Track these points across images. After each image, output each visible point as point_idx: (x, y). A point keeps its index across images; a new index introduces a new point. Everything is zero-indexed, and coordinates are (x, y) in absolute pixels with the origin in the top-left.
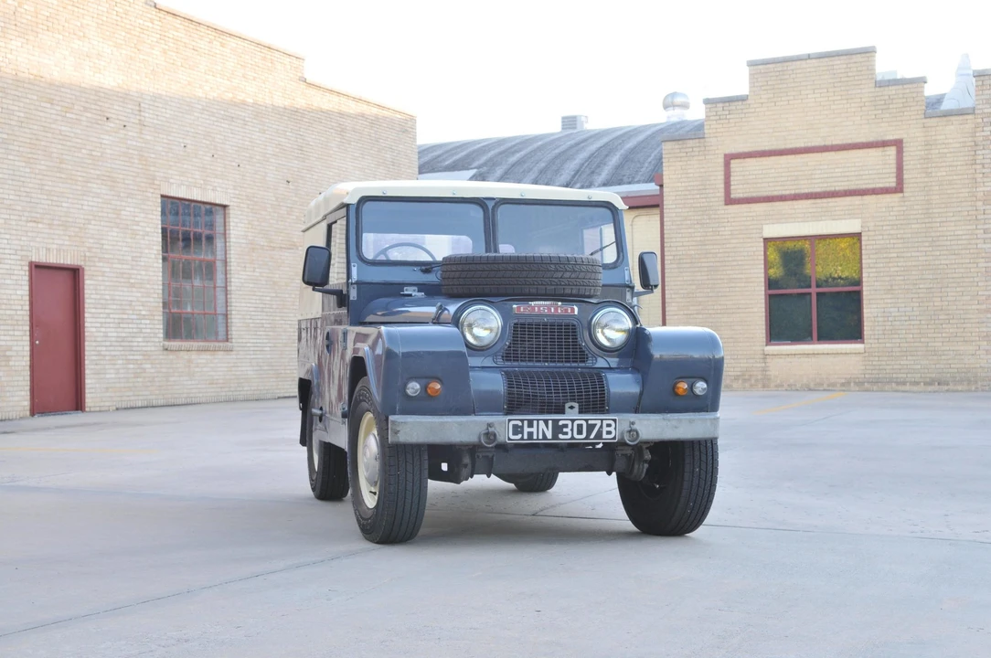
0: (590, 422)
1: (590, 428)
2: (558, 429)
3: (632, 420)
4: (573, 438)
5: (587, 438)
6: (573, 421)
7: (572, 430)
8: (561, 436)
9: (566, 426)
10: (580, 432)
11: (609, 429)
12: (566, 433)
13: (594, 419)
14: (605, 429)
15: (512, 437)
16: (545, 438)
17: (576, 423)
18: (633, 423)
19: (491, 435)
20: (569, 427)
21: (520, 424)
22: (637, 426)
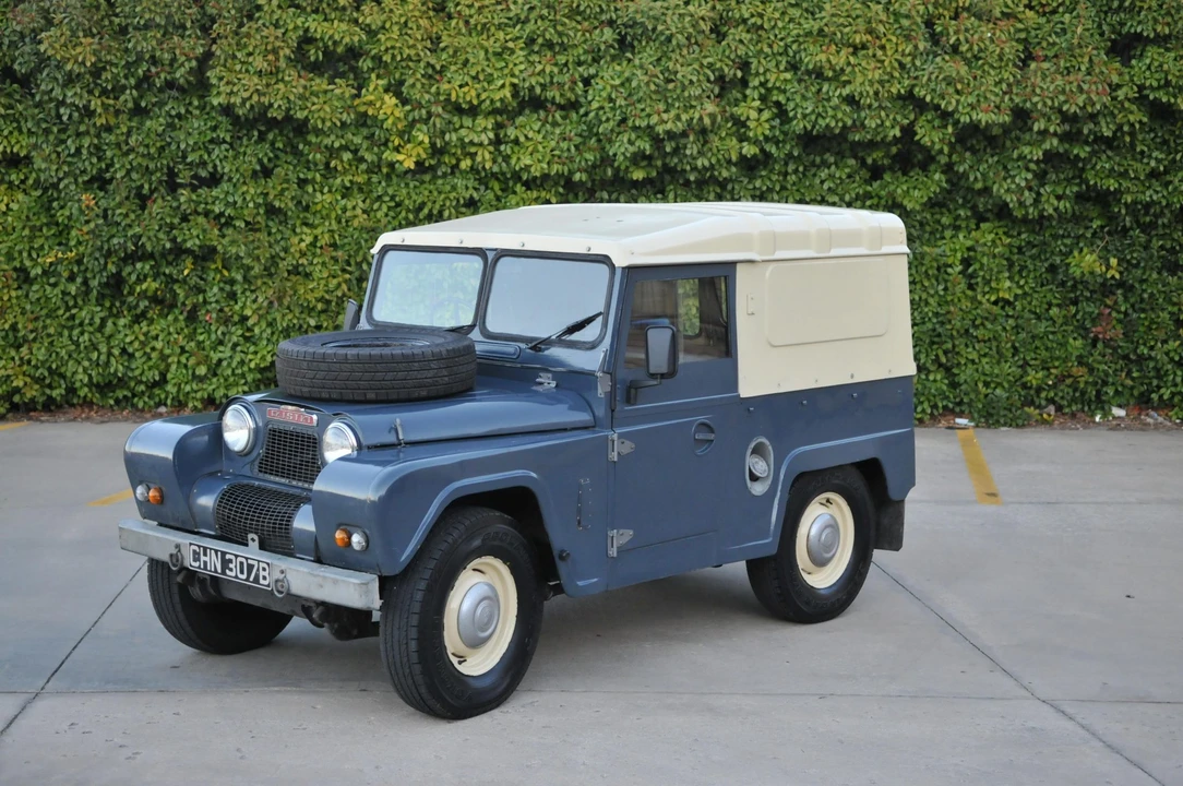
0: (250, 562)
1: (249, 568)
2: (225, 563)
3: (283, 568)
4: (236, 577)
5: (248, 579)
6: (237, 556)
7: (236, 567)
8: (227, 572)
10: (242, 572)
12: (231, 570)
15: (193, 564)
16: (216, 571)
17: (239, 559)
18: (282, 572)
19: (175, 557)
20: (234, 563)
21: (197, 550)
22: (287, 576)
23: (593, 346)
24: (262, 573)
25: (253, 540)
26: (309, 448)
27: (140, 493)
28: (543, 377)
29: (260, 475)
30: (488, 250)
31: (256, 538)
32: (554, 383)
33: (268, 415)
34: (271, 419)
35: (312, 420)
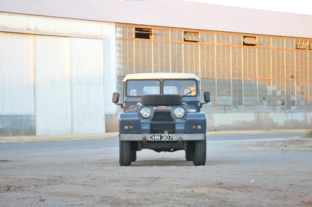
0: (170, 136)
2: (161, 137)
3: (180, 135)
4: (165, 140)
5: (169, 139)
6: (165, 135)
7: (165, 138)
8: (162, 139)
9: (163, 137)
10: (167, 138)
12: (164, 138)
15: (150, 139)
16: (158, 139)
17: (166, 136)
18: (181, 136)
19: (144, 139)
20: (164, 137)
21: (152, 136)
22: (182, 137)
24: (173, 137)
25: (166, 132)
26: (168, 114)
27: (126, 127)
28: (184, 103)
29: (153, 122)
30: (161, 79)
31: (167, 132)
32: (187, 104)
33: (154, 109)
34: (156, 110)
35: (170, 108)
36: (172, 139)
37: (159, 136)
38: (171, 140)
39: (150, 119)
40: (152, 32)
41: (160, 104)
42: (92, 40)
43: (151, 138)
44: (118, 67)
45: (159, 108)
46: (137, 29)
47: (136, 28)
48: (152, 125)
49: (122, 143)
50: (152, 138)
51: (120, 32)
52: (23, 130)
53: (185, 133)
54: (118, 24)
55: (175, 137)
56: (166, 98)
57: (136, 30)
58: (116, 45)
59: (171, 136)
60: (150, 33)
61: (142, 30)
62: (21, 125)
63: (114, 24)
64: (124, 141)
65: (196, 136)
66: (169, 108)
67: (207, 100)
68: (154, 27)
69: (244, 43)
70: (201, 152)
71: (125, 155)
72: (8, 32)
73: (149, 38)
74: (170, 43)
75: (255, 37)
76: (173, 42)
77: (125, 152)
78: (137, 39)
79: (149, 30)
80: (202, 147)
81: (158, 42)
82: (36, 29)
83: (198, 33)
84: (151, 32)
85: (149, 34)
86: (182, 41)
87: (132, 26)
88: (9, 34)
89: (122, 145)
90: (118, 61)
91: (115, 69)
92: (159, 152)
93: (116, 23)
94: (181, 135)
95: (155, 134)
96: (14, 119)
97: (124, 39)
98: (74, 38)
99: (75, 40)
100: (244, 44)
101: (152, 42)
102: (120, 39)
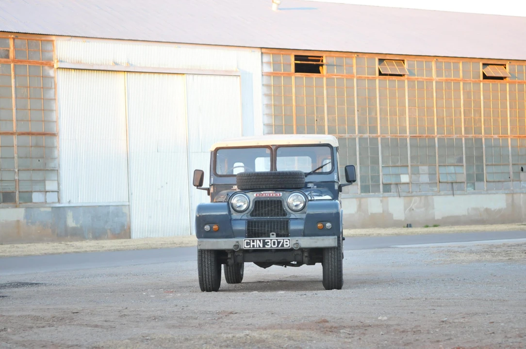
0: (278, 240)
1: (279, 243)
2: (265, 243)
4: (271, 247)
5: (277, 247)
6: (271, 240)
7: (271, 244)
8: (266, 246)
9: (268, 242)
10: (274, 244)
11: (287, 243)
12: (269, 245)
13: (281, 239)
14: (285, 243)
15: (246, 247)
16: (259, 246)
17: (273, 241)
18: (297, 241)
19: (237, 246)
20: (270, 242)
21: (249, 241)
22: (299, 242)
23: (330, 173)
25: (273, 235)
26: (278, 204)
27: (207, 228)
28: (310, 185)
29: (253, 217)
30: (272, 145)
31: (275, 234)
32: (316, 187)
33: (255, 196)
34: (256, 197)
35: (280, 194)
36: (283, 245)
37: (262, 241)
38: (281, 247)
39: (247, 213)
40: (324, 61)
41: (264, 187)
42: (222, 77)
43: (247, 245)
44: (266, 122)
45: (263, 194)
46: (297, 58)
47: (295, 56)
48: (250, 223)
49: (201, 253)
50: (250, 245)
51: (269, 63)
52: (110, 229)
53: (304, 235)
54: (265, 50)
55: (288, 243)
56: (274, 178)
57: (296, 60)
58: (263, 85)
59: (280, 242)
60: (320, 63)
61: (306, 58)
62: (107, 222)
63: (259, 49)
64: (205, 250)
65: (323, 240)
66: (278, 195)
67: (350, 180)
68: (327, 54)
69: (484, 74)
70: (333, 267)
71: (207, 273)
72: (83, 69)
73: (319, 72)
74: (355, 80)
75: (504, 65)
76: (360, 77)
77: (207, 269)
78: (299, 74)
79: (318, 59)
80: (334, 258)
81: (334, 78)
82: (128, 63)
83: (403, 61)
84: (322, 61)
85: (318, 66)
86: (375, 74)
87: (289, 52)
88: (85, 72)
89: (202, 258)
90: (267, 111)
91: (262, 125)
92: (265, 268)
93: (261, 48)
94: (297, 238)
95: (256, 237)
96: (95, 211)
97: (275, 75)
98: (191, 76)
99: (193, 79)
100: (485, 77)
101: (325, 79)
102: (269, 75)
